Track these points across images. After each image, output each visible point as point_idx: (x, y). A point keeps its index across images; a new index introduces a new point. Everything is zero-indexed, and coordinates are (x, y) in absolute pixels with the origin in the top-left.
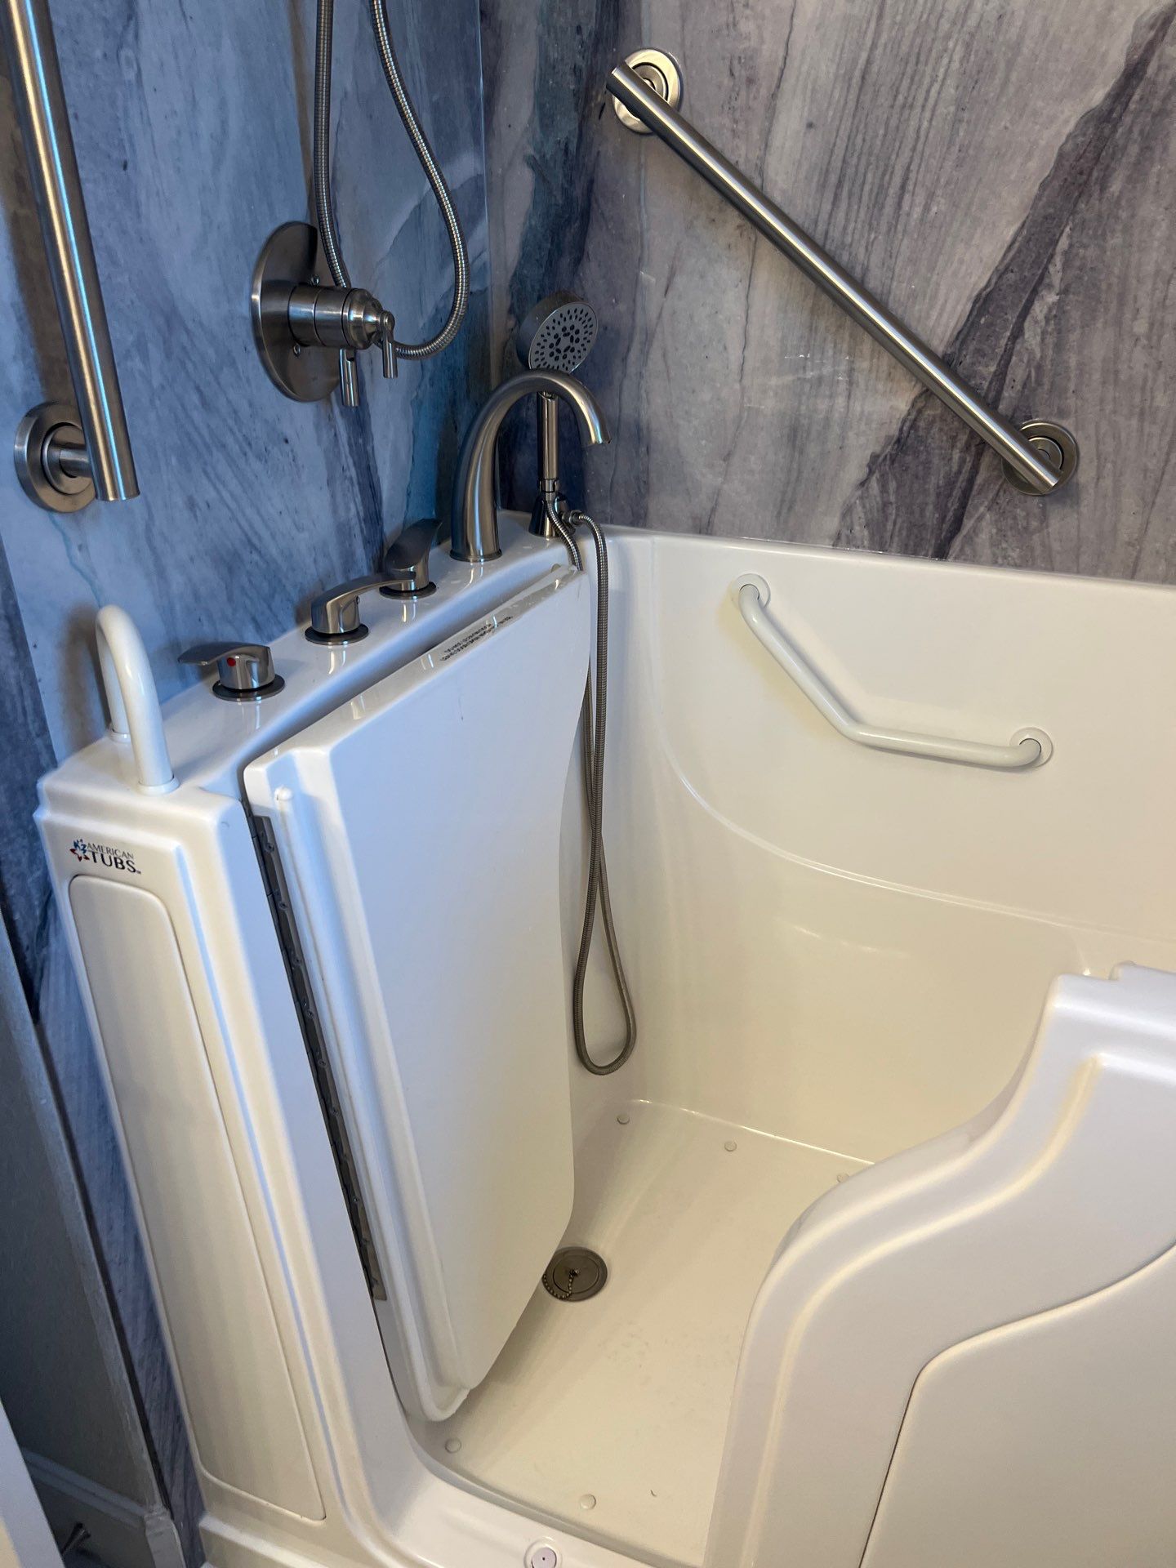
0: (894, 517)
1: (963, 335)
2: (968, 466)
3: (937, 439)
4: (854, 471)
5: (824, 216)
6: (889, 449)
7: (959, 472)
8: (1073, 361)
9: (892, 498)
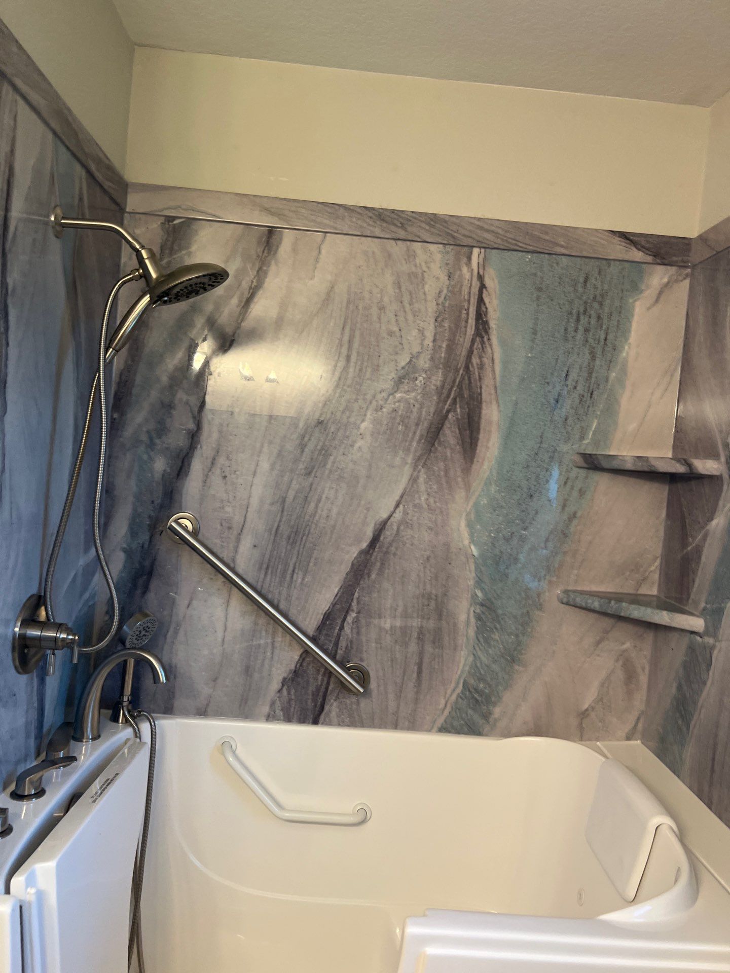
0: (294, 705)
1: (320, 629)
2: (325, 682)
3: (311, 670)
4: (275, 685)
5: (261, 580)
6: (291, 675)
7: (322, 685)
8: (364, 639)
9: (293, 697)
